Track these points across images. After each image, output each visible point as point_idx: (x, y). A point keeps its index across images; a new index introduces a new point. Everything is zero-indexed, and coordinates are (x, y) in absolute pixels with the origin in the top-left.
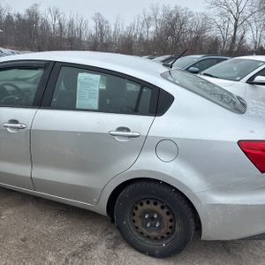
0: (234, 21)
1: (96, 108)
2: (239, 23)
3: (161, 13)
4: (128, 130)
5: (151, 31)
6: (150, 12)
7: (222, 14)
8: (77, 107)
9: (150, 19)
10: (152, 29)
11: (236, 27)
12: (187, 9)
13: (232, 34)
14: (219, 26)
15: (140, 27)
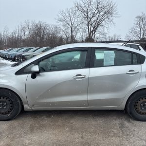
1: (113, 64)
2: (73, 29)
3: (31, 25)
4: (133, 71)
5: (26, 35)
7: (64, 25)
8: (104, 65)
9: (25, 28)
10: (27, 33)
11: (72, 31)
12: (45, 23)
14: (63, 31)
15: (20, 32)
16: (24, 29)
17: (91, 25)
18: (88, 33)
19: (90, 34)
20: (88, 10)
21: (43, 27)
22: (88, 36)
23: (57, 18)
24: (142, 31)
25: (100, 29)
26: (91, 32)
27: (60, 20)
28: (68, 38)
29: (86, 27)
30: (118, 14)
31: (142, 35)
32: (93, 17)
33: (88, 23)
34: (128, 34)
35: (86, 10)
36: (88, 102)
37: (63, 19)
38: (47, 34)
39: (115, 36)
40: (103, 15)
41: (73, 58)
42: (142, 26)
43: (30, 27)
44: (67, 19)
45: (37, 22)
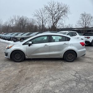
0: (42, 21)
1: (58, 41)
3: (17, 18)
4: (66, 43)
5: (14, 24)
6: (13, 18)
7: (38, 19)
11: (43, 22)
12: (26, 17)
13: (42, 24)
14: (37, 22)
15: (10, 23)
16: (12, 21)
17: (54, 18)
18: (52, 23)
19: (53, 24)
20: (52, 9)
21: (25, 20)
22: (52, 25)
23: (33, 14)
24: (84, 23)
25: (59, 21)
26: (54, 23)
27: (36, 15)
28: (40, 26)
29: (52, 20)
30: (70, 12)
31: (84, 25)
32: (55, 14)
33: (53, 17)
34: (76, 24)
35: (51, 9)
36: (50, 55)
37: (37, 15)
38: (27, 24)
39: (69, 25)
40: (61, 13)
41: (43, 39)
42: (84, 20)
43: (16, 19)
44: (40, 15)
45: (21, 16)
